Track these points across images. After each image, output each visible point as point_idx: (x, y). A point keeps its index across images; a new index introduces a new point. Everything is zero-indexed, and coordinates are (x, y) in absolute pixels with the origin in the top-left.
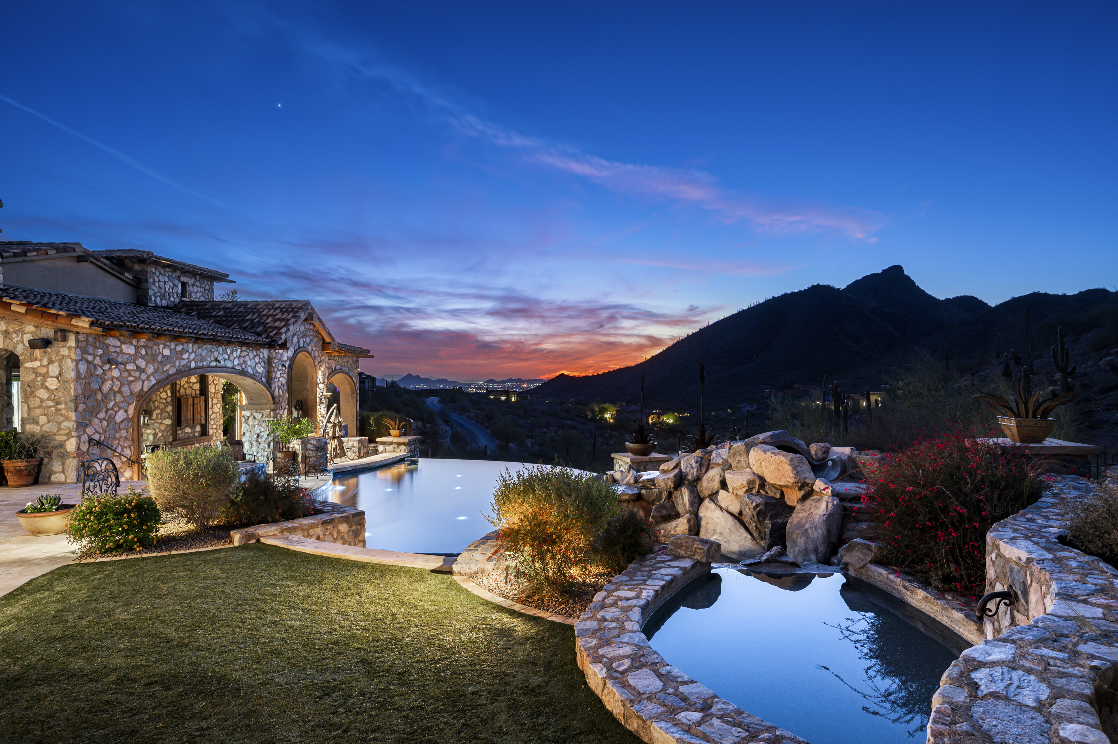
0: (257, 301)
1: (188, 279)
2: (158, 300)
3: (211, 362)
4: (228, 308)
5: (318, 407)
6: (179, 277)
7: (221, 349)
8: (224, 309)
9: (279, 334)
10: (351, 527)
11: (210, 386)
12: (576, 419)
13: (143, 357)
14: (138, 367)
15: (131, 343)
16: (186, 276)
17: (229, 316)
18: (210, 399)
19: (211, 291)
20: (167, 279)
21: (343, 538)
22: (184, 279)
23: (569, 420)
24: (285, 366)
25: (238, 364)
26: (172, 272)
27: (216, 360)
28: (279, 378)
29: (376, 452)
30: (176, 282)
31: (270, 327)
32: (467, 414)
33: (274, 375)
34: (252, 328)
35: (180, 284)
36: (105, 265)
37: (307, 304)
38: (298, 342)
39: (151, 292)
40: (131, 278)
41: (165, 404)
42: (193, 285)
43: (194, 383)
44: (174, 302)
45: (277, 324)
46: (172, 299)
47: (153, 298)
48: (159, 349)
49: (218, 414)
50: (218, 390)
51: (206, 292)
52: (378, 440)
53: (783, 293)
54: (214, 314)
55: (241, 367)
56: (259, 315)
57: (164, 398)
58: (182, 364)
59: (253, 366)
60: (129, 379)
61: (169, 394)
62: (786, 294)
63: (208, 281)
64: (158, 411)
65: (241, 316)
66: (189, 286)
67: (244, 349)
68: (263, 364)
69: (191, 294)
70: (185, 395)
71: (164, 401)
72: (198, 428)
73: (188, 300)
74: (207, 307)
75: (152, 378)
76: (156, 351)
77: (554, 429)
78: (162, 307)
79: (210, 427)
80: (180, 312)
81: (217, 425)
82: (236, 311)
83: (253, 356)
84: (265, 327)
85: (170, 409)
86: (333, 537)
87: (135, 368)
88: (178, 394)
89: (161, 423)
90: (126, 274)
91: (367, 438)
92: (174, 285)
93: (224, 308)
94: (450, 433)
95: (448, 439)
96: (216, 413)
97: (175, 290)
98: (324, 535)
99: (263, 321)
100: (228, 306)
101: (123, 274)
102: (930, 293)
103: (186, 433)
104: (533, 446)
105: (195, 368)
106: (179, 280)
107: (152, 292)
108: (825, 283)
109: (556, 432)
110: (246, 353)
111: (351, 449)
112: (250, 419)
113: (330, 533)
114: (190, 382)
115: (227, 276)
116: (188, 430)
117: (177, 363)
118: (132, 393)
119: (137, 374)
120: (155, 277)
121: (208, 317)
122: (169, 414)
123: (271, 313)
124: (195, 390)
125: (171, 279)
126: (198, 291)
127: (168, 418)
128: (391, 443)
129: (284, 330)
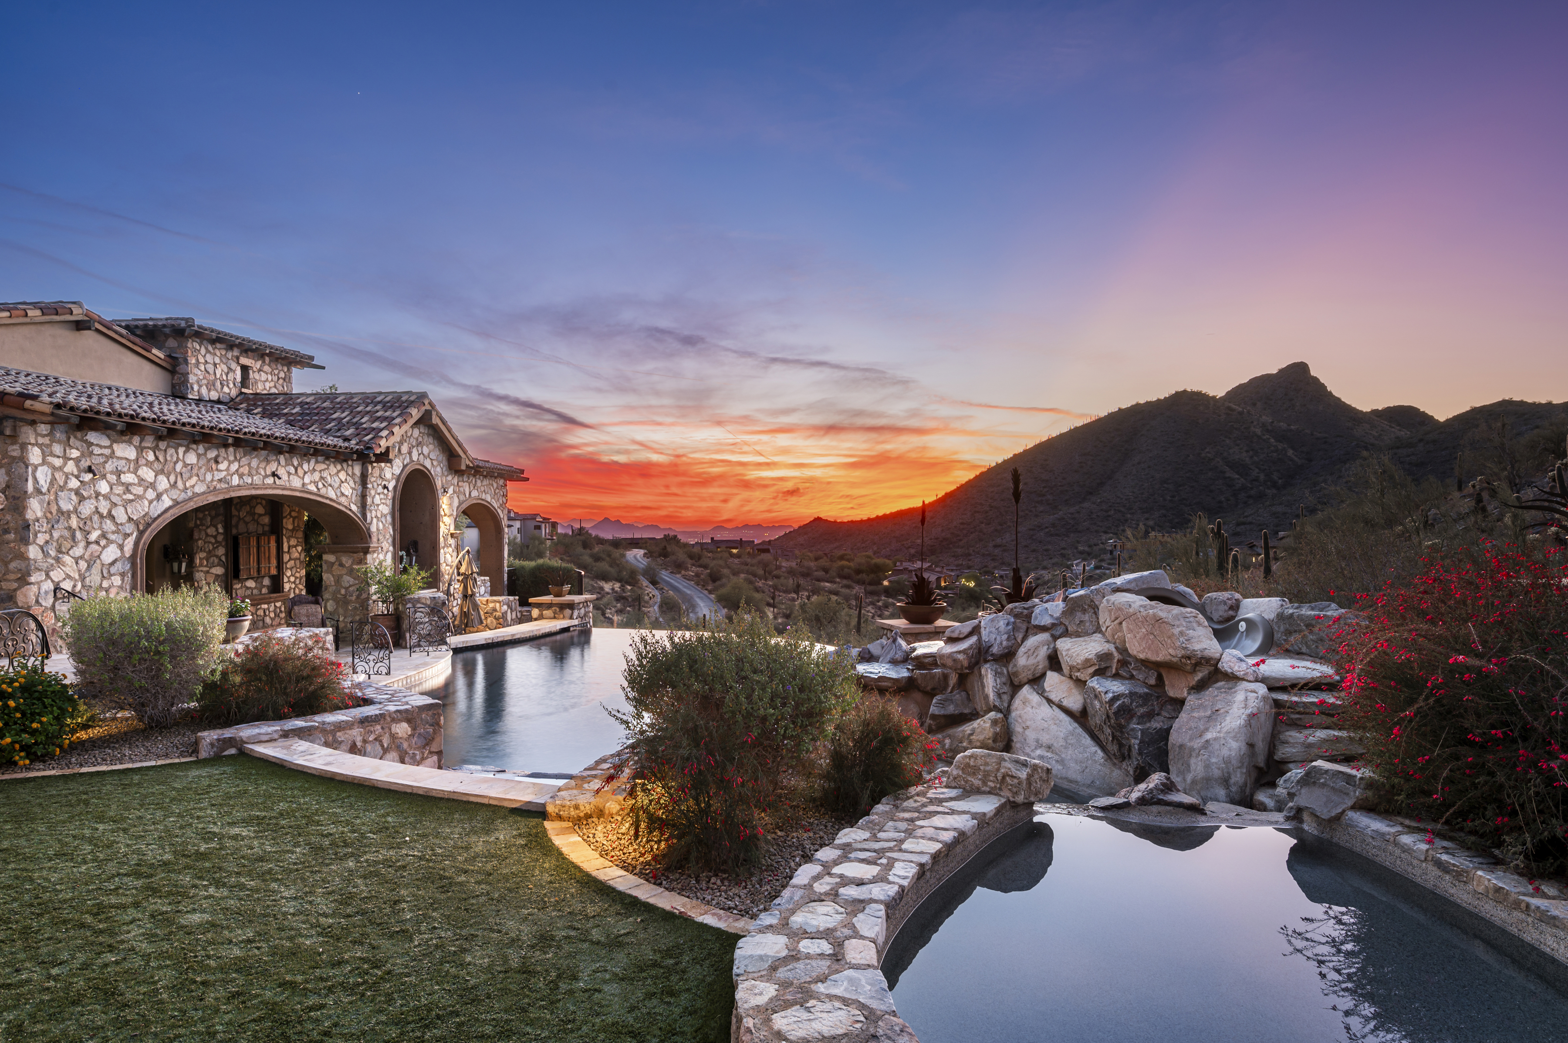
0: (351, 393)
1: (251, 361)
2: (204, 391)
3: (266, 476)
4: (307, 403)
5: (442, 551)
6: (238, 358)
7: (282, 458)
8: (302, 404)
9: (377, 437)
10: (414, 729)
11: (284, 521)
12: (838, 580)
13: (149, 464)
14: (141, 480)
15: (130, 442)
16: (247, 357)
17: (308, 414)
18: (285, 539)
19: (287, 379)
20: (217, 360)
21: (399, 748)
22: (244, 361)
23: (828, 582)
24: (387, 488)
25: (311, 482)
26: (227, 350)
27: (274, 474)
28: (378, 505)
29: (530, 619)
30: (234, 365)
31: (365, 429)
32: (683, 572)
33: (369, 500)
34: (339, 430)
35: (239, 368)
36: (121, 335)
37: (423, 396)
38: (410, 453)
39: (192, 379)
40: (162, 357)
41: (213, 544)
42: (260, 370)
43: (260, 515)
44: (229, 394)
45: (375, 425)
46: (226, 389)
47: (196, 387)
48: (177, 453)
49: (298, 562)
50: (298, 526)
51: (281, 381)
52: (531, 600)
53: (1134, 403)
54: (285, 411)
55: (317, 487)
56: (352, 412)
57: (212, 536)
58: (216, 478)
59: (336, 485)
60: (124, 497)
61: (221, 530)
62: (1138, 405)
63: (283, 365)
64: (203, 555)
65: (324, 414)
66: (254, 372)
67: (320, 459)
68: (352, 483)
69: (256, 383)
70: (247, 532)
71: (213, 540)
72: (266, 581)
73: (251, 392)
74: (278, 401)
75: (165, 497)
76: (172, 456)
77: (806, 594)
78: (210, 401)
79: (286, 580)
80: (238, 409)
81: (296, 578)
82: (317, 407)
83: (335, 471)
84: (357, 429)
85: (221, 551)
86: (382, 746)
87: (136, 481)
88: (234, 531)
89: (208, 572)
90: (155, 351)
91: (517, 598)
92: (230, 369)
93: (301, 402)
94: (658, 599)
95: (656, 608)
96: (295, 559)
97: (231, 376)
98: (365, 741)
99: (355, 420)
100: (308, 400)
101: (149, 351)
102: (1348, 402)
103: (248, 588)
104: (775, 618)
105: (238, 486)
106: (238, 363)
107: (195, 378)
108: (1195, 389)
109: (808, 598)
110: (323, 466)
111: (492, 614)
112: (335, 567)
113: (376, 739)
114: (255, 514)
115: (312, 358)
116: (251, 584)
117: (209, 477)
118: (130, 519)
119: (139, 490)
120: (200, 357)
121: (276, 415)
122: (221, 560)
123: (368, 409)
124: (263, 525)
125: (224, 360)
126: (267, 380)
127: (218, 565)
128: (549, 606)
129: (384, 433)
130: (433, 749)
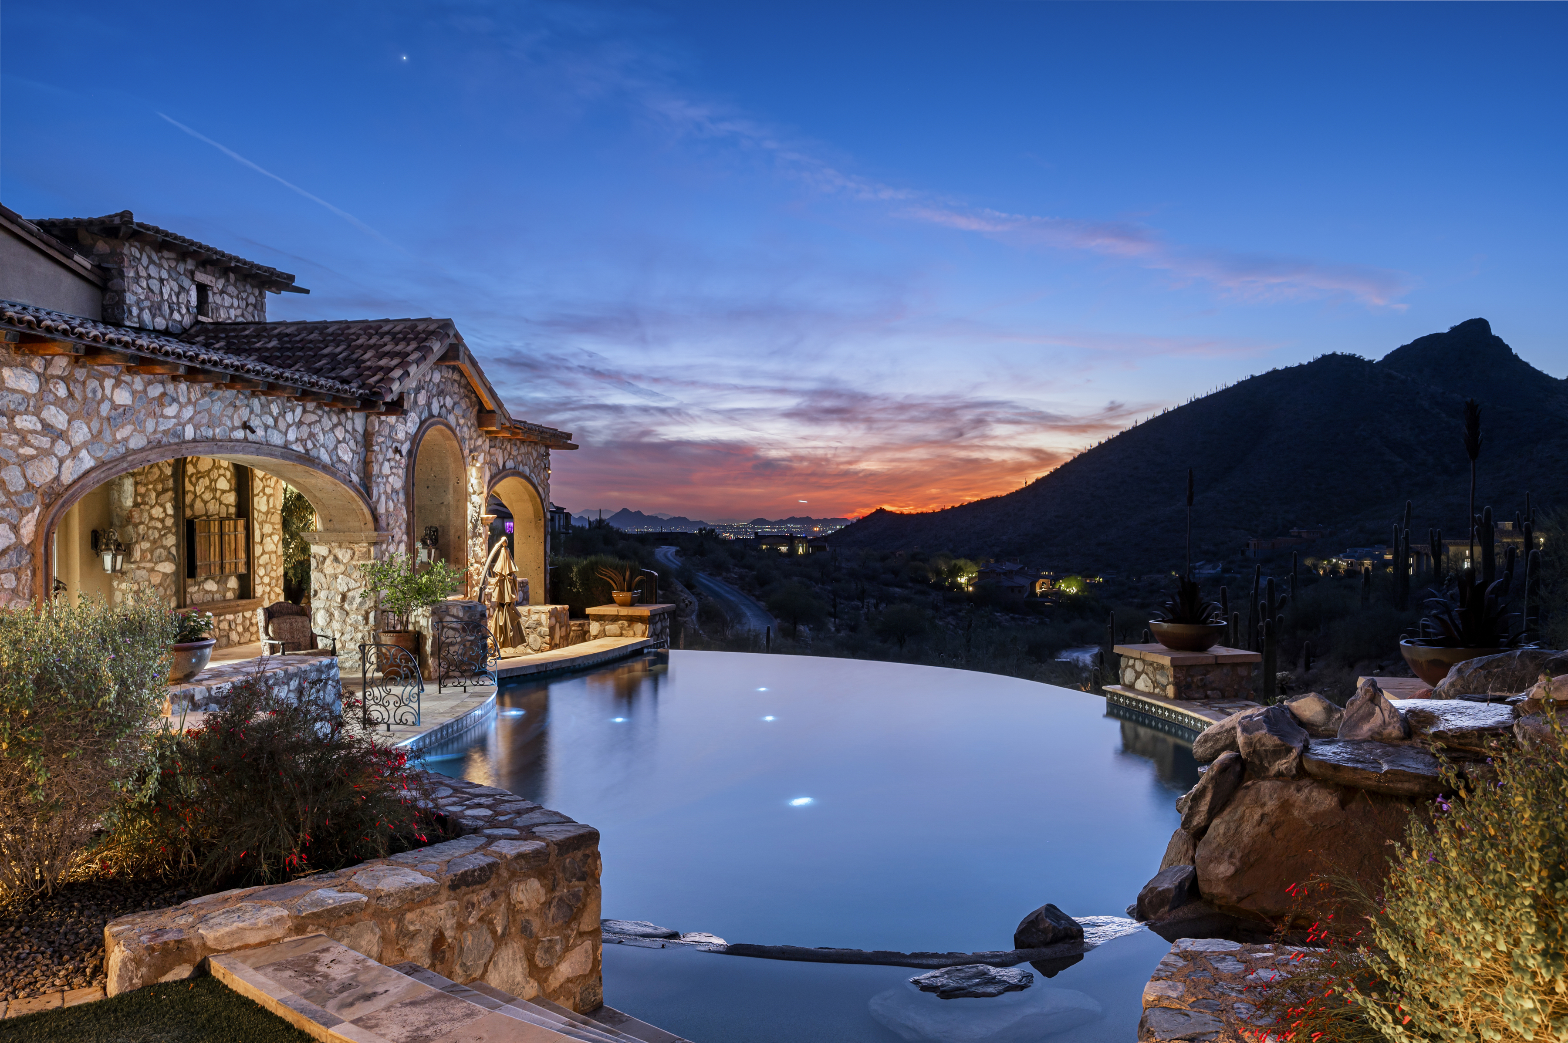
0: (346, 322)
1: (210, 278)
2: (146, 316)
3: (234, 429)
4: (287, 335)
5: (470, 542)
6: (192, 273)
7: (256, 403)
8: (280, 336)
9: (387, 380)
10: (551, 889)
11: (256, 499)
13: (59, 403)
14: (47, 427)
15: (27, 367)
16: (205, 273)
17: (288, 349)
18: (256, 525)
19: (260, 306)
20: (165, 275)
21: (525, 930)
22: (201, 277)
24: (400, 452)
25: (297, 440)
26: (177, 261)
27: (246, 426)
28: (387, 477)
29: (584, 636)
30: (187, 283)
31: (369, 368)
32: (724, 574)
33: (376, 469)
34: (333, 369)
35: (194, 288)
36: (30, 232)
37: (447, 324)
38: (429, 404)
39: (130, 298)
40: (89, 266)
41: (159, 530)
42: (222, 292)
43: (224, 492)
44: (181, 322)
45: (383, 362)
46: (176, 316)
47: (135, 311)
48: (103, 389)
49: (273, 556)
50: (274, 507)
51: (250, 309)
52: (589, 611)
53: (1270, 369)
54: (258, 345)
55: (305, 446)
56: (349, 346)
57: (158, 519)
58: (161, 428)
59: (331, 446)
60: (21, 451)
61: (170, 511)
62: (1275, 372)
63: (253, 287)
64: (146, 545)
65: (311, 349)
66: (214, 294)
67: (311, 406)
68: (352, 443)
69: (218, 309)
70: (206, 514)
71: (159, 525)
72: (233, 583)
73: (210, 320)
74: (247, 332)
75: (84, 453)
76: (94, 391)
78: (155, 331)
79: (258, 580)
80: (194, 344)
81: (271, 578)
82: (302, 340)
83: (330, 425)
84: (358, 368)
85: (170, 540)
86: (494, 932)
87: (39, 427)
88: (188, 513)
89: (152, 570)
90: (77, 258)
91: (567, 607)
92: (181, 288)
93: (279, 334)
94: (696, 606)
95: (694, 617)
96: (270, 553)
97: (183, 297)
98: (461, 927)
99: (355, 356)
100: (288, 331)
101: (71, 258)
102: (1538, 368)
103: (207, 592)
104: (838, 631)
105: (194, 440)
106: (193, 280)
107: (134, 298)
108: (1347, 352)
110: (314, 418)
112: (328, 561)
113: (481, 920)
114: (216, 490)
115: (292, 278)
116: (211, 586)
117: (150, 425)
118: (29, 486)
119: (45, 442)
120: (140, 268)
121: (245, 351)
122: (170, 553)
123: (373, 341)
124: (227, 506)
125: (174, 275)
126: (232, 306)
127: (167, 559)
128: (615, 619)
129: (397, 373)
130: (584, 928)
